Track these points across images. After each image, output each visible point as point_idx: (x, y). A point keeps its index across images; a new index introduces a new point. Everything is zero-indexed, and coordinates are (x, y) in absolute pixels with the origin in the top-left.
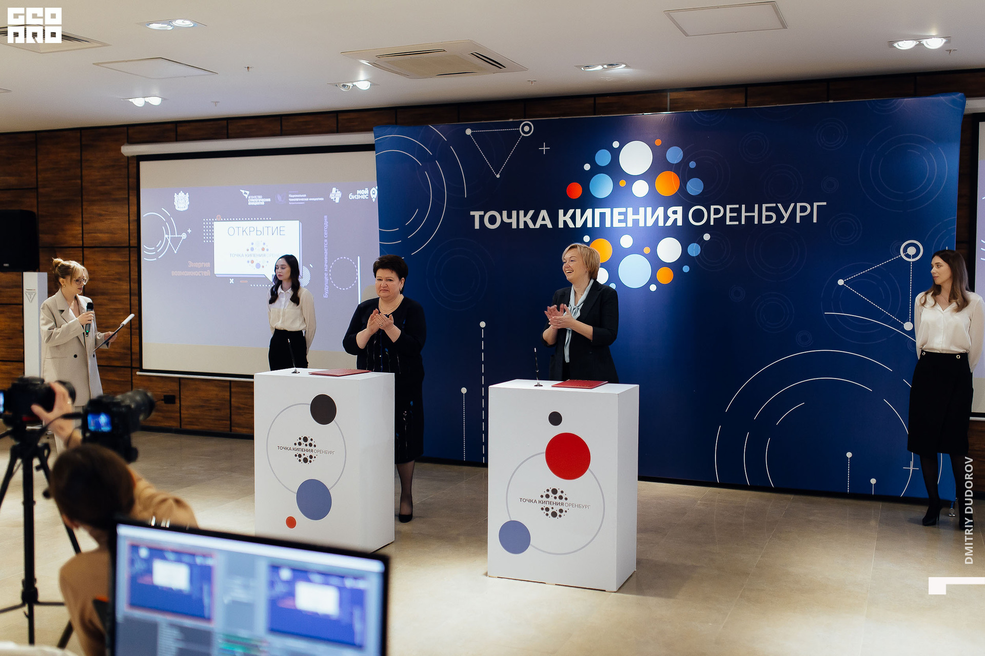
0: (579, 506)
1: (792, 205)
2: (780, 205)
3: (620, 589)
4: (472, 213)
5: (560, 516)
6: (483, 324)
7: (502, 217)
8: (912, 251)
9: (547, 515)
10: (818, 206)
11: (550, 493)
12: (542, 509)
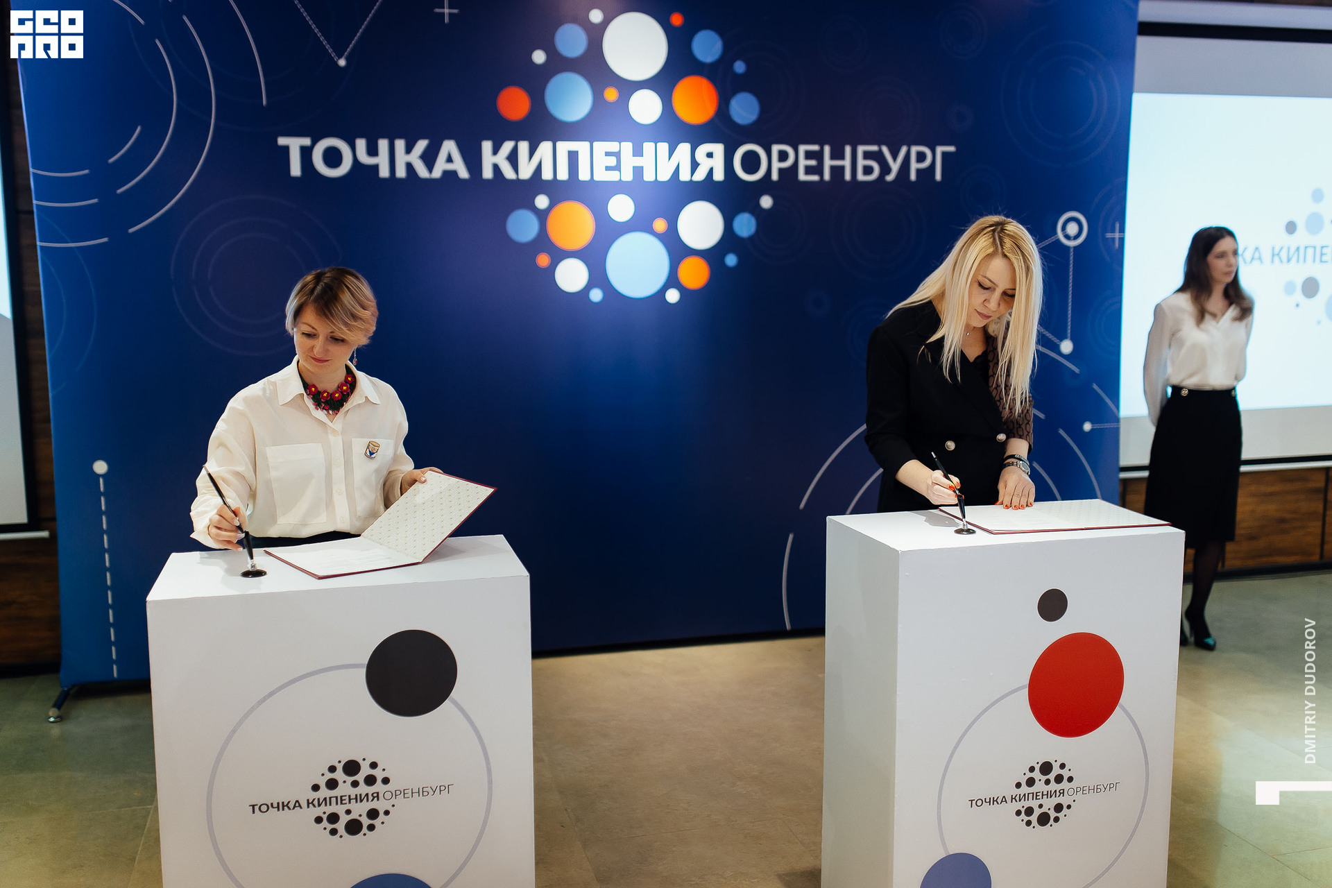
1: (904, 150)
4: (282, 141)
7: (354, 153)
8: (1072, 229)
10: (943, 153)
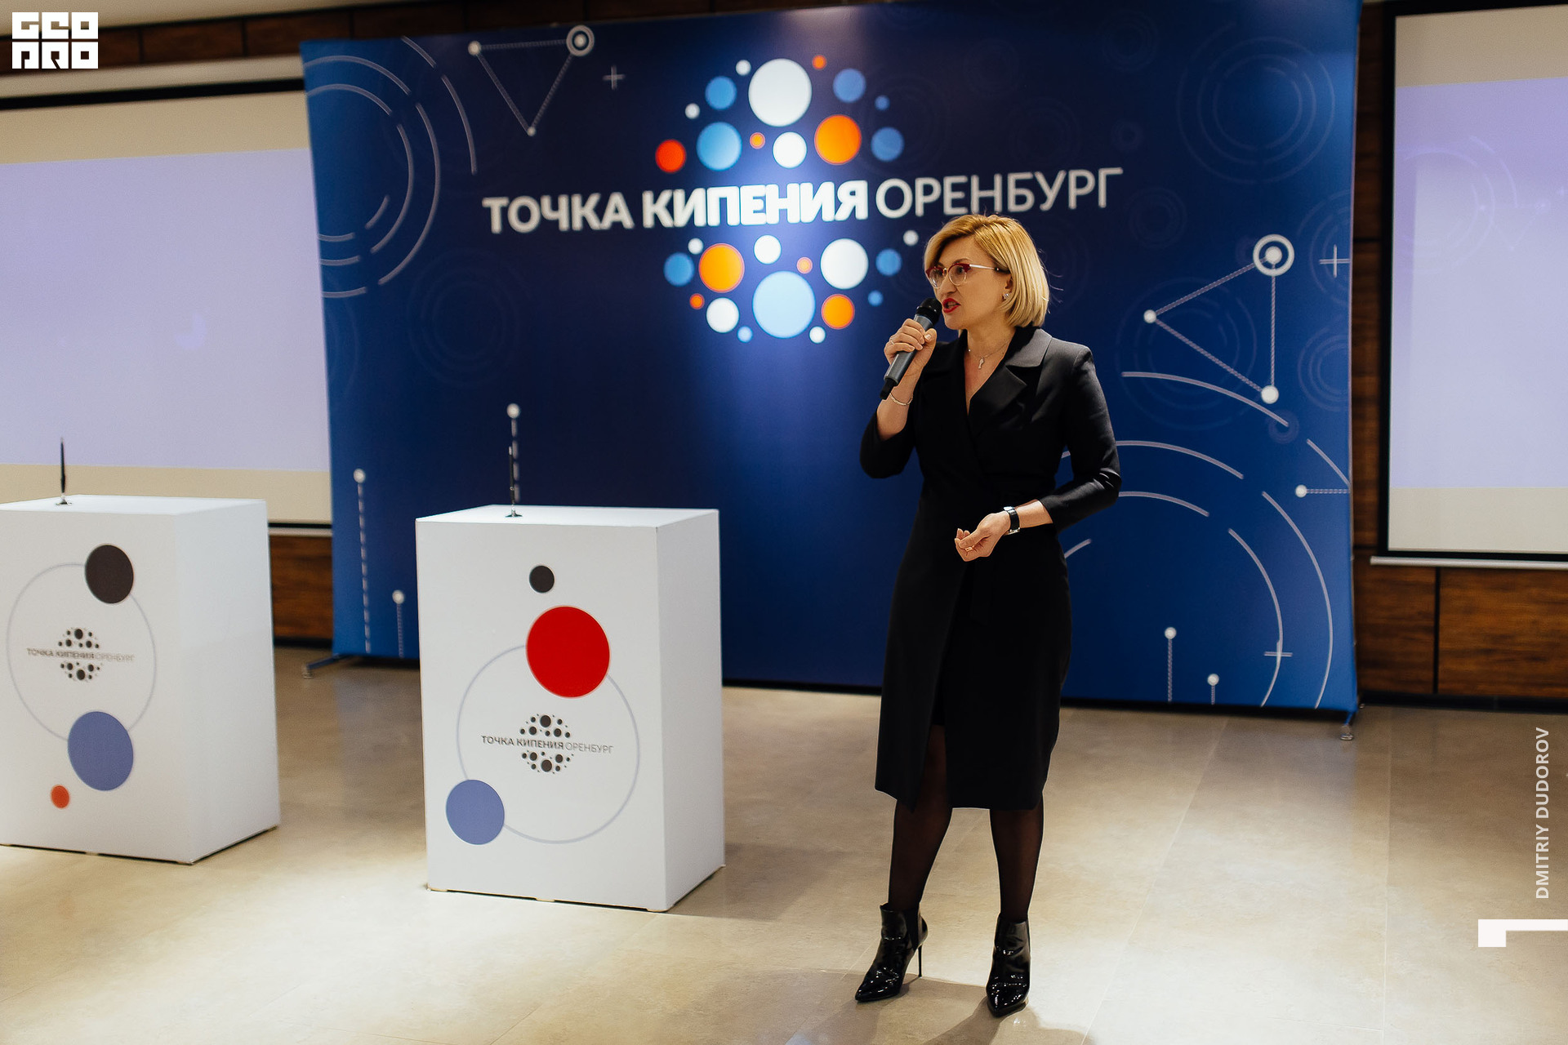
0: (592, 748)
1: (1061, 175)
2: (1040, 178)
3: (678, 905)
4: (486, 203)
5: (558, 769)
6: (513, 411)
7: (541, 209)
8: (1274, 255)
9: (534, 767)
10: (1109, 178)
11: (538, 725)
12: (524, 756)
